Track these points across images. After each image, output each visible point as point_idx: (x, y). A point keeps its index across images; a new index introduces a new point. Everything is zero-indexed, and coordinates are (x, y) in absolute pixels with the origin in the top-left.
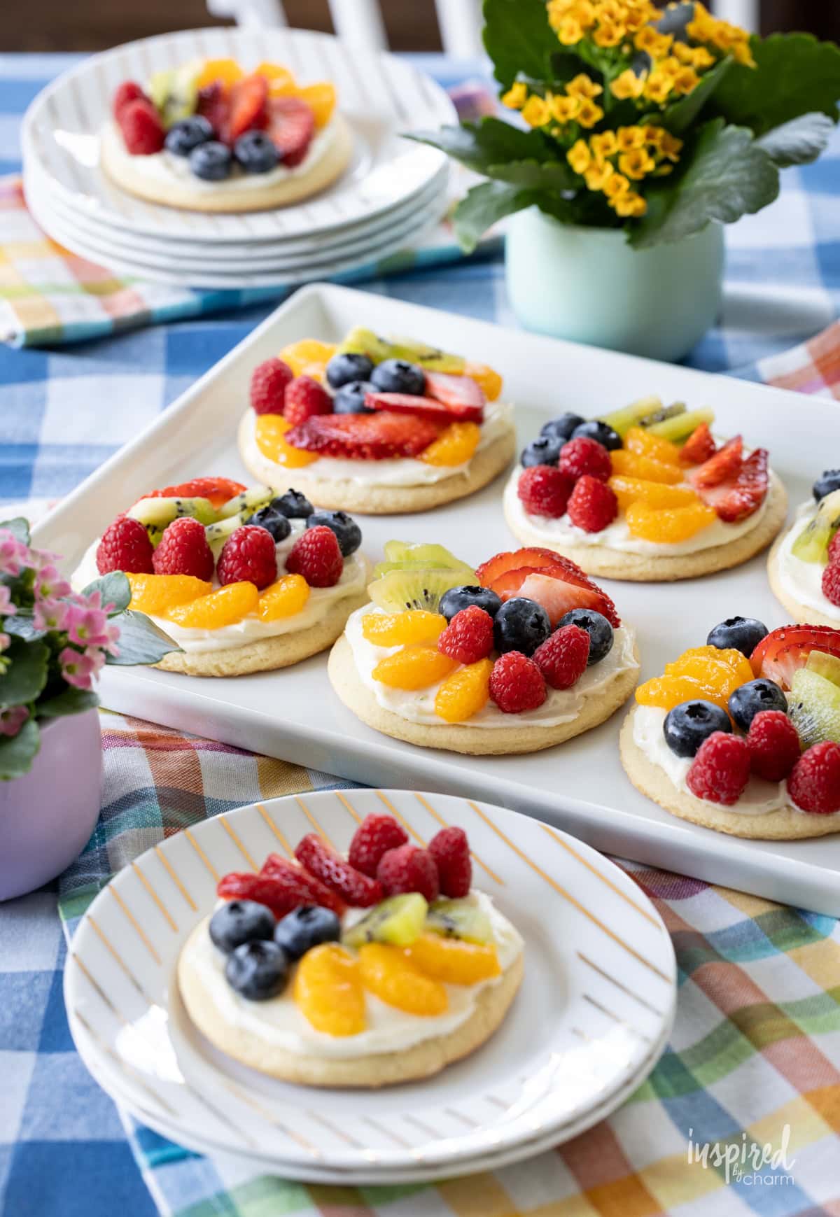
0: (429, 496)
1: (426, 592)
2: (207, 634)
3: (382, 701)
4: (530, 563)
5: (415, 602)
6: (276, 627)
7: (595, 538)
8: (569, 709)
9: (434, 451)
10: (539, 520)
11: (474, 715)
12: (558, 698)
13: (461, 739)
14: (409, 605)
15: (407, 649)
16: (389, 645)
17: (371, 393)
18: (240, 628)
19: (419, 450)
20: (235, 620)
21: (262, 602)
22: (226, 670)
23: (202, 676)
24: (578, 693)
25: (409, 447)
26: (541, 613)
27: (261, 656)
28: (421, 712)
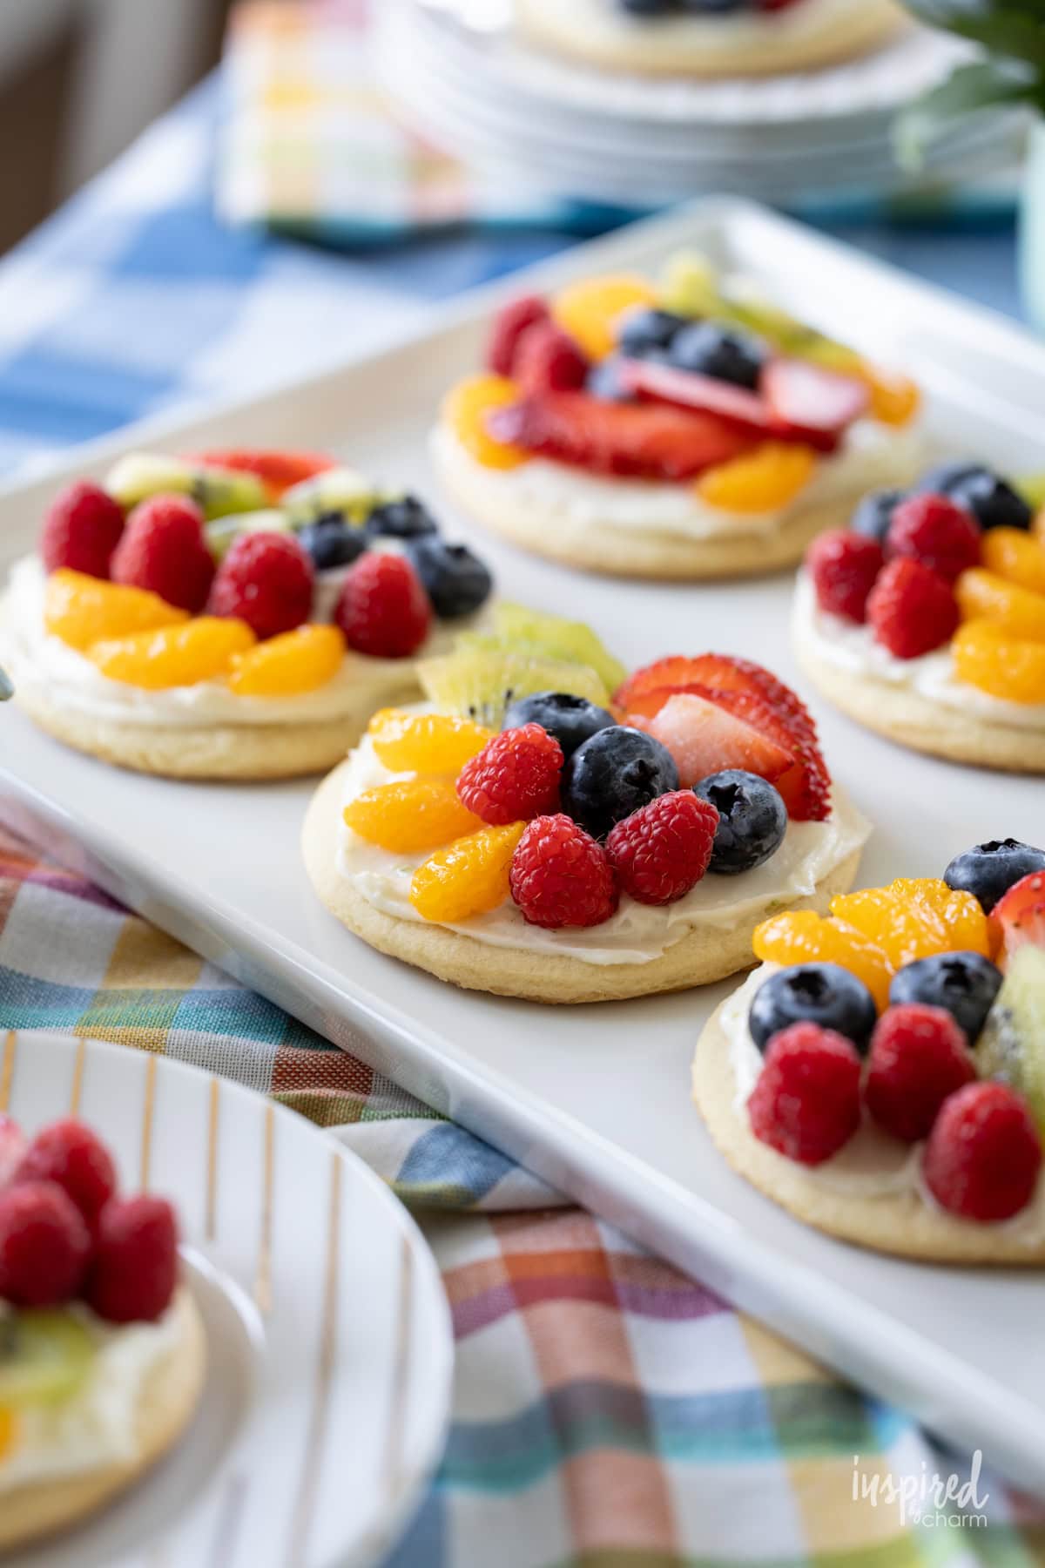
0: (688, 559)
1: (509, 694)
2: (139, 694)
3: (339, 860)
4: (715, 681)
5: (485, 707)
6: (255, 708)
7: (899, 670)
8: (648, 941)
9: (715, 481)
10: (832, 624)
11: (476, 914)
12: (635, 917)
13: (438, 951)
14: (472, 711)
15: (421, 779)
16: (397, 769)
17: (658, 375)
18: (188, 696)
19: (689, 474)
20: (188, 680)
21: (236, 660)
22: (158, 763)
23: (125, 768)
24: (677, 916)
25: (672, 468)
26: (653, 763)
27: (220, 752)
28: (390, 892)
